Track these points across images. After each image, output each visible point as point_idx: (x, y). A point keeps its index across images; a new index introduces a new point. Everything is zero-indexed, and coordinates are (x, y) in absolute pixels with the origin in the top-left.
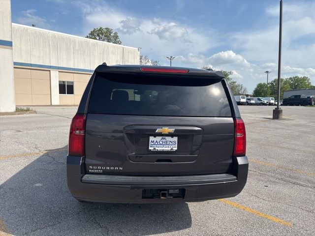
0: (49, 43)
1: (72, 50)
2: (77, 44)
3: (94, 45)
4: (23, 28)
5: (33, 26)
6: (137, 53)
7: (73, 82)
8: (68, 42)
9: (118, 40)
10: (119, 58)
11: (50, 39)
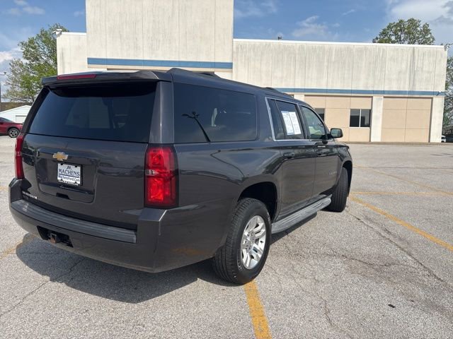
0: (295, 58)
1: (326, 64)
2: (334, 53)
3: (360, 51)
4: (264, 44)
5: (279, 38)
6: (442, 55)
7: (324, 110)
8: (321, 53)
9: (429, 36)
10: (404, 66)
11: (297, 52)
